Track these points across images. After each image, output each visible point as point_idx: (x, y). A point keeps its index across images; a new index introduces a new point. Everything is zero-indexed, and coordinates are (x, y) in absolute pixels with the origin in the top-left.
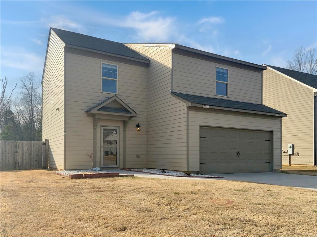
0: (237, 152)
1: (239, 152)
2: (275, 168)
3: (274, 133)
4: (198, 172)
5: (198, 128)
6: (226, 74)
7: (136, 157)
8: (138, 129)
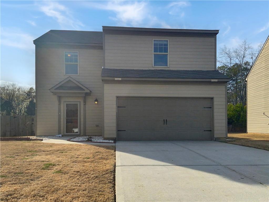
0: (164, 120)
1: (166, 120)
2: (216, 136)
3: (215, 99)
4: (115, 139)
5: (115, 99)
6: (167, 45)
7: (95, 126)
8: (96, 102)
